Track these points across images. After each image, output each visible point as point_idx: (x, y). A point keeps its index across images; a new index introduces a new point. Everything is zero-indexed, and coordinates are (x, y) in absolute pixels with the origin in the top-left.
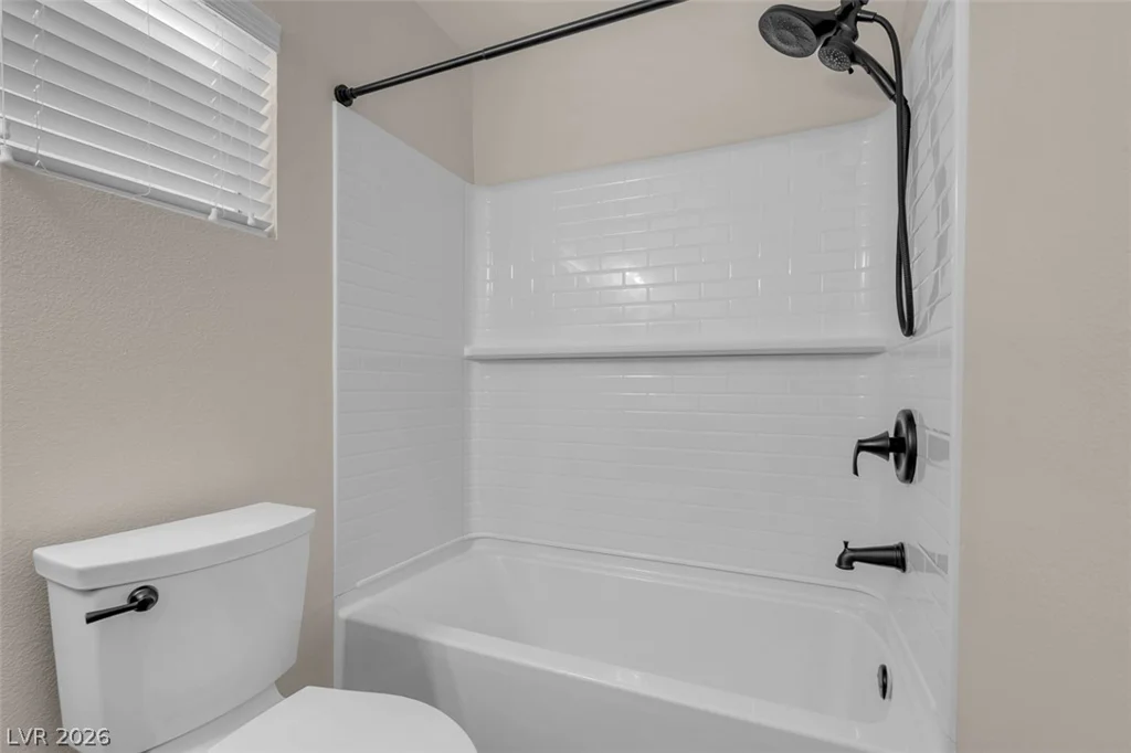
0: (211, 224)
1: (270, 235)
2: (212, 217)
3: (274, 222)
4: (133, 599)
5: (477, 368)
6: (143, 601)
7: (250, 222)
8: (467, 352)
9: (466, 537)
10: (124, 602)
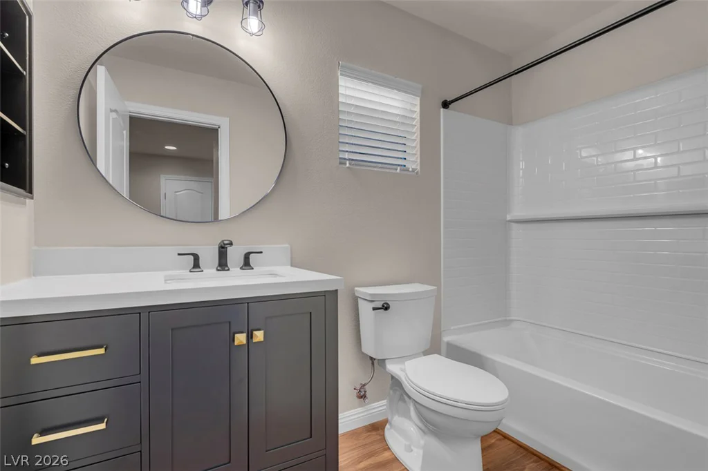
0: (397, 174)
1: (417, 173)
2: (398, 170)
3: (419, 168)
4: (383, 306)
5: (514, 226)
6: (386, 307)
7: (411, 170)
8: (509, 218)
9: (508, 318)
10: (381, 306)
